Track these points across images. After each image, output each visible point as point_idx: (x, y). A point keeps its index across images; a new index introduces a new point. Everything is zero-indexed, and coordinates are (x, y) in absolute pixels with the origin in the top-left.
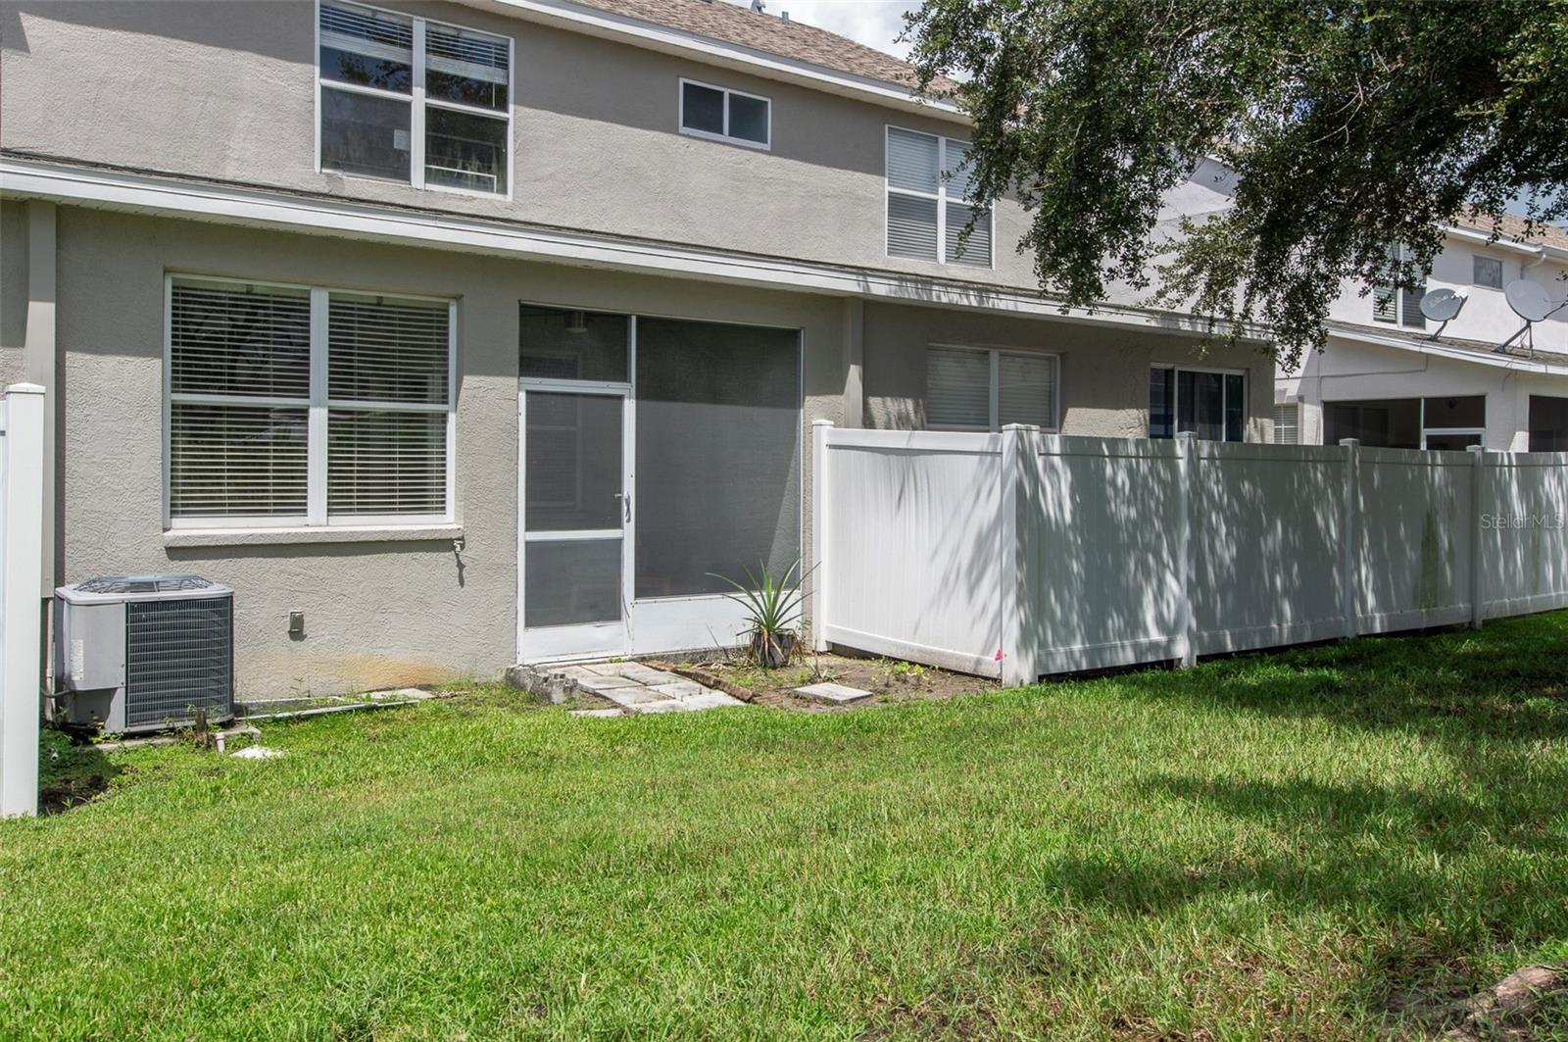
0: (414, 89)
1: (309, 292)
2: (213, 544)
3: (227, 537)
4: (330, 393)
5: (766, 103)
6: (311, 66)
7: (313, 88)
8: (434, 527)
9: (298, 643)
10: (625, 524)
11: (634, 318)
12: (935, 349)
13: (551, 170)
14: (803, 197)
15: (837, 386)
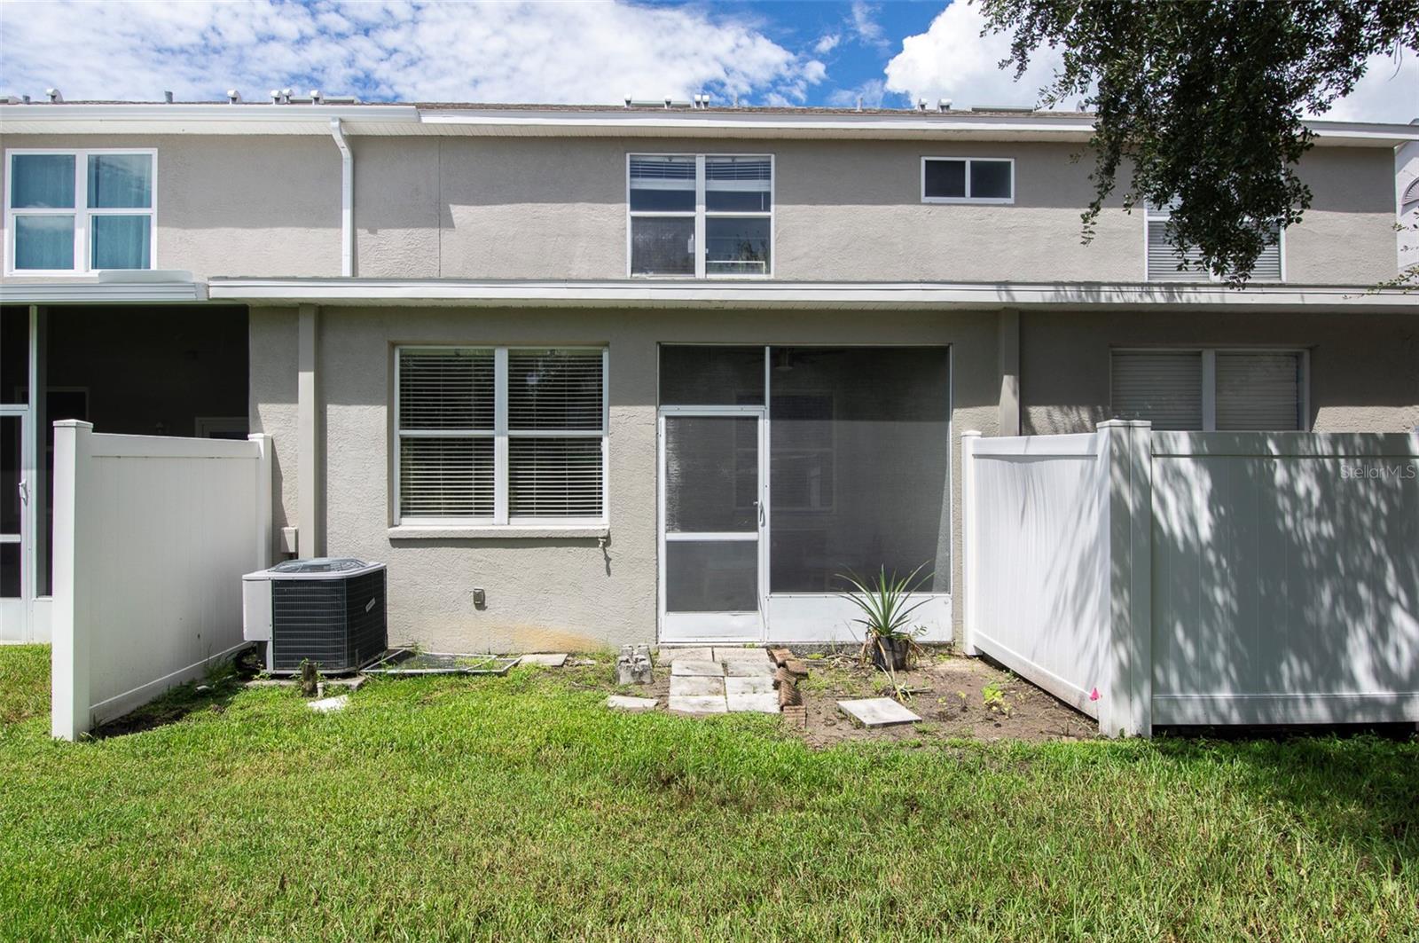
0: (697, 207)
1: (493, 351)
2: (419, 537)
3: (428, 532)
4: (509, 425)
5: (1010, 163)
6: (623, 205)
7: (625, 219)
8: (586, 528)
9: (481, 612)
10: (760, 528)
11: (768, 350)
12: (1123, 354)
13: (805, 250)
14: (1049, 239)
15: (992, 397)
